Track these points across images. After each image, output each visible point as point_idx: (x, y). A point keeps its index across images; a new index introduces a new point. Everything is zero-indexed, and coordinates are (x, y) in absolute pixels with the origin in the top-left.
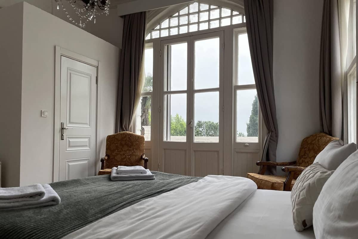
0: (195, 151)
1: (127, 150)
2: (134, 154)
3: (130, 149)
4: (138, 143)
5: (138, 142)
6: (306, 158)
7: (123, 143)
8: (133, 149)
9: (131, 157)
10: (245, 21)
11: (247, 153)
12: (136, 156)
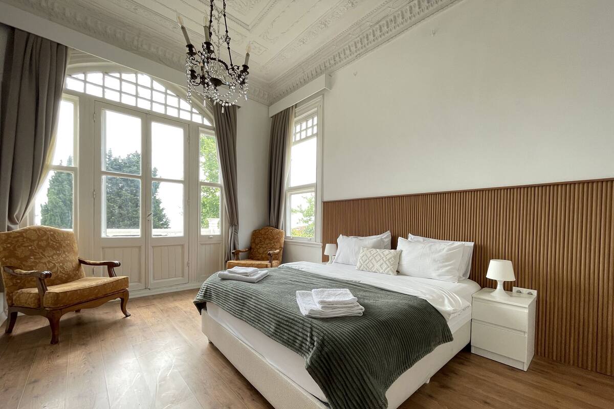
0: (153, 247)
1: (54, 254)
2: (67, 259)
3: (58, 252)
4: (69, 242)
5: (69, 240)
6: (263, 245)
7: (43, 244)
8: (64, 252)
9: (64, 264)
10: (214, 125)
11: (210, 244)
12: (71, 262)
